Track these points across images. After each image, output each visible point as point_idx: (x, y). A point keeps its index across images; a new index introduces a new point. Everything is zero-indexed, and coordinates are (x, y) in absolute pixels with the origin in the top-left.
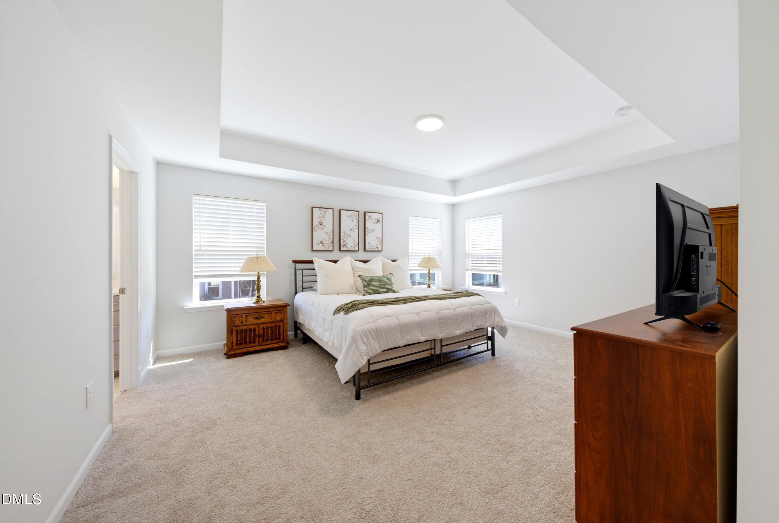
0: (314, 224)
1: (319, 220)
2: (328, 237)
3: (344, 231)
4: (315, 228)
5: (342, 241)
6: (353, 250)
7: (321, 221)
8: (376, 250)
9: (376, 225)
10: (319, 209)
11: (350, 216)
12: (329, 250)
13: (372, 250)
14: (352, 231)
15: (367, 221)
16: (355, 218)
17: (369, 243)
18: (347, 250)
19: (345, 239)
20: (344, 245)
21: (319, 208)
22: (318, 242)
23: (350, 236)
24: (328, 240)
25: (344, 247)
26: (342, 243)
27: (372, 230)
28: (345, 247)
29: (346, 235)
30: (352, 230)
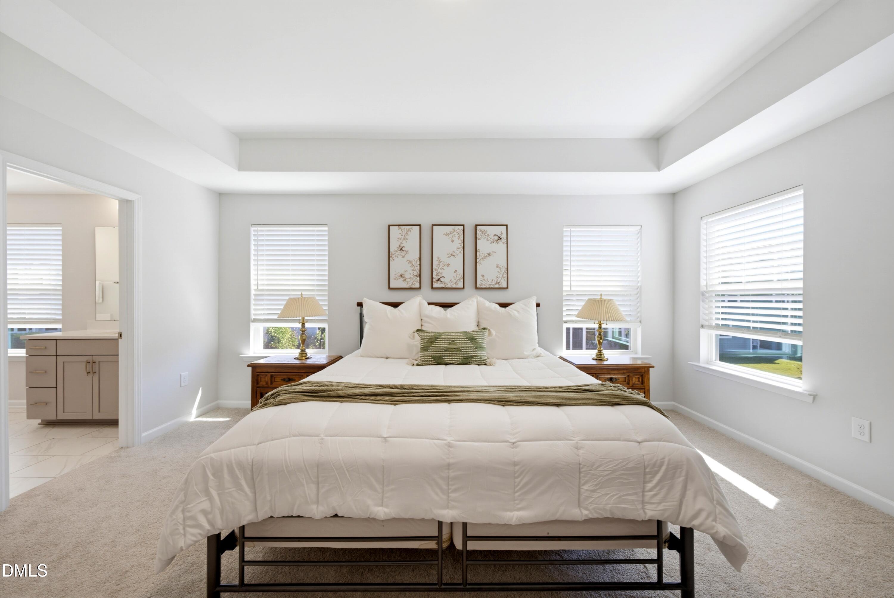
0: (391, 251)
1: (399, 243)
2: (413, 269)
3: (438, 258)
4: (393, 256)
5: (435, 273)
6: (454, 286)
7: (402, 245)
8: (497, 286)
9: (495, 244)
10: (398, 227)
11: (448, 234)
12: (413, 287)
13: (488, 287)
14: (452, 257)
15: (479, 239)
16: (457, 236)
17: (483, 276)
18: (444, 286)
19: (439, 270)
20: (438, 280)
21: (399, 225)
22: (397, 276)
23: (449, 265)
24: (412, 272)
25: (437, 283)
26: (434, 276)
27: (489, 254)
28: (439, 282)
29: (441, 263)
30: (451, 255)
